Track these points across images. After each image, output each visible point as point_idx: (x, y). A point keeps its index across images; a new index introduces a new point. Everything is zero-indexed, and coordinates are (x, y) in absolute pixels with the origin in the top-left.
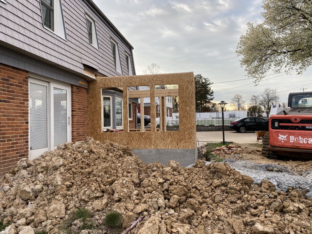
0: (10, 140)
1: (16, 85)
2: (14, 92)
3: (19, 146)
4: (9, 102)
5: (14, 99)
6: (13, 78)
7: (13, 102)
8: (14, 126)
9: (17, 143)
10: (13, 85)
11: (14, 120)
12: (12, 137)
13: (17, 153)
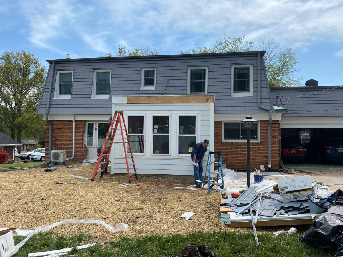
0: (78, 149)
1: (81, 127)
2: (79, 130)
3: (81, 152)
4: (77, 134)
5: (79, 133)
6: (80, 125)
7: (79, 134)
8: (79, 144)
9: (81, 150)
10: (79, 127)
11: (79, 141)
12: (78, 148)
13: (81, 154)
